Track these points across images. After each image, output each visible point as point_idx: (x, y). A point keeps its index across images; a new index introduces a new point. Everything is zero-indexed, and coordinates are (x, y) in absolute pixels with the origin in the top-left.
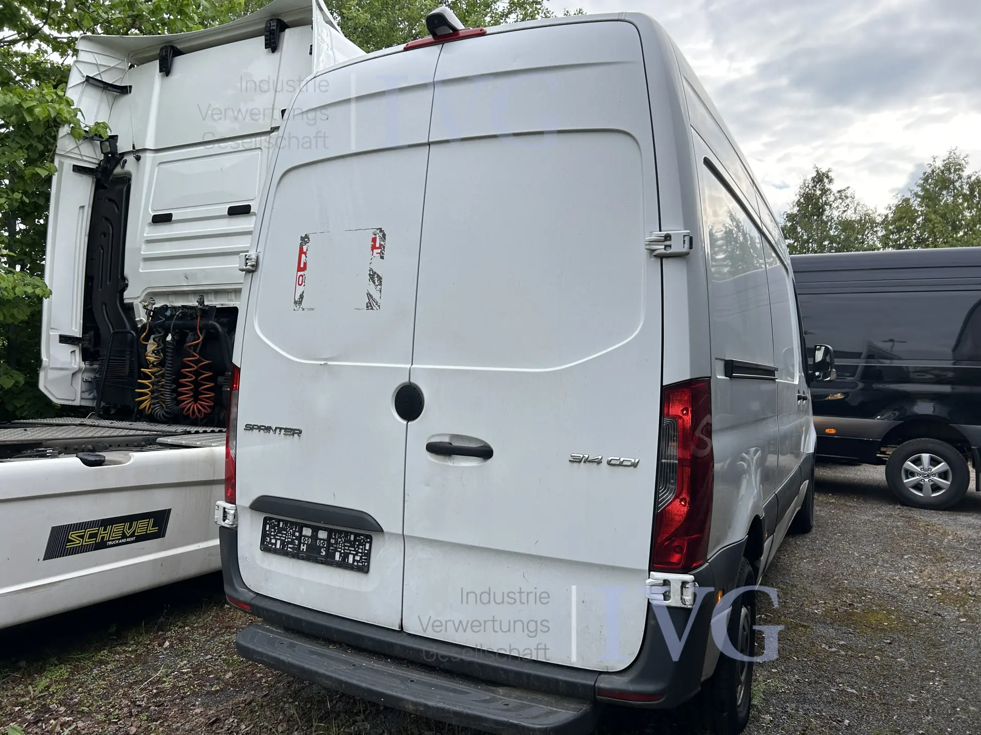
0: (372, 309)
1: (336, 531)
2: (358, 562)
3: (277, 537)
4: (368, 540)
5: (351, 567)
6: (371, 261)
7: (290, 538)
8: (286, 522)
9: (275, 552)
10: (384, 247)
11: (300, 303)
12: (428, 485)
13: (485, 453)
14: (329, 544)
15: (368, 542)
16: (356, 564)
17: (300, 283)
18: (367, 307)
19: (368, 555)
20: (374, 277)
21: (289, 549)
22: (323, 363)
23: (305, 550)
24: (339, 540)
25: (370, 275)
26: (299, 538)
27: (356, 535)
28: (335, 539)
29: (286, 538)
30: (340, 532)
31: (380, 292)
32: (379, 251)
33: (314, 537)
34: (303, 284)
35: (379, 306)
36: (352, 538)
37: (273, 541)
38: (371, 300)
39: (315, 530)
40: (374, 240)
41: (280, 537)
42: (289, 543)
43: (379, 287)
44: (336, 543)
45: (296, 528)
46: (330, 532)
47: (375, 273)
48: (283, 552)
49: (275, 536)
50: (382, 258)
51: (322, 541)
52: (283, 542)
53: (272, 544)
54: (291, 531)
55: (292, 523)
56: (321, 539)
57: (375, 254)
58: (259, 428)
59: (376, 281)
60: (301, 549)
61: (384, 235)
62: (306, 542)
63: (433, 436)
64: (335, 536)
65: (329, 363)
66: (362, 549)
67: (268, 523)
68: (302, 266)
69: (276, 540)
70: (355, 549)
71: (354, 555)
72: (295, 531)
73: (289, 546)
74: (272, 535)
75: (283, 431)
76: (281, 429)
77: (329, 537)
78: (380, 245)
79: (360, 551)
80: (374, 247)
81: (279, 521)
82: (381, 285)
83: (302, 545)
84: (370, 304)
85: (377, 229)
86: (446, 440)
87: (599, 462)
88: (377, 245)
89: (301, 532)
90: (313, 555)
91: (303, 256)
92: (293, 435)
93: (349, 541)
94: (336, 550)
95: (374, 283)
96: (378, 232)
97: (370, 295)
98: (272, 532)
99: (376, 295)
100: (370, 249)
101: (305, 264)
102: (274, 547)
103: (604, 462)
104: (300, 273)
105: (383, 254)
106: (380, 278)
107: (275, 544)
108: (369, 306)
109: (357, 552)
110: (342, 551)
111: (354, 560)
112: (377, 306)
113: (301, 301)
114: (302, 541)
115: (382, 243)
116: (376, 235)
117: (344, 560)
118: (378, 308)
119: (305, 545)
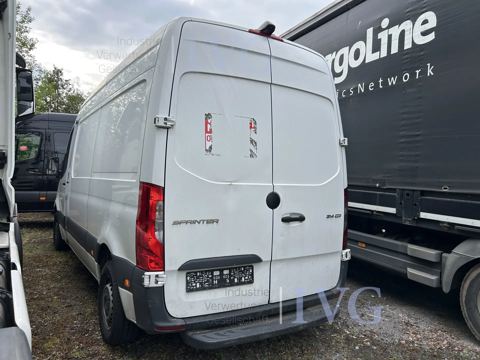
0: (253, 157)
1: (233, 268)
2: (247, 279)
3: (196, 282)
4: (251, 268)
5: (244, 283)
6: (250, 134)
7: (206, 280)
8: (202, 272)
9: (197, 290)
10: (256, 128)
11: (210, 151)
12: (282, 236)
13: (301, 219)
14: (231, 276)
15: (251, 269)
16: (246, 281)
17: (209, 140)
18: (250, 156)
19: (252, 275)
20: (252, 141)
21: (206, 286)
22: (229, 183)
23: (217, 283)
24: (236, 272)
25: (250, 140)
26: (212, 278)
27: (244, 267)
28: (233, 272)
29: (203, 281)
30: (236, 268)
31: (256, 149)
32: (254, 129)
33: (221, 274)
34: (211, 141)
35: (256, 156)
36: (243, 269)
37: (194, 285)
38: (252, 153)
39: (221, 271)
40: (251, 124)
41: (199, 281)
42: (205, 282)
43: (255, 147)
44: (234, 274)
45: (209, 273)
46: (230, 270)
47: (253, 140)
48: (202, 288)
49: (194, 282)
50: (256, 133)
51: (226, 276)
52: (201, 283)
53: (194, 286)
54: (206, 275)
55: (206, 271)
56: (225, 275)
57: (252, 131)
58: (187, 222)
59: (254, 144)
60: (214, 283)
61: (255, 122)
62: (217, 279)
63: (284, 215)
64: (233, 270)
65: (233, 183)
66: (248, 273)
67: (189, 276)
68: (209, 130)
69: (196, 283)
70: (245, 274)
71: (245, 277)
72: (209, 275)
73: (206, 284)
74: (193, 282)
75: (205, 222)
76: (204, 221)
77: (230, 272)
78: (254, 127)
79: (247, 274)
80: (251, 127)
81: (196, 273)
82: (256, 146)
83: (214, 281)
84: (252, 155)
85: (252, 119)
86: (288, 215)
87: (333, 217)
88: (253, 127)
89: (212, 274)
90: (222, 284)
91: (209, 125)
92: (213, 223)
93: (241, 271)
94: (235, 277)
95: (253, 145)
96: (252, 120)
97: (251, 150)
98: (192, 280)
99: (254, 151)
100: (250, 128)
101: (211, 130)
102: (195, 288)
103: (334, 216)
104: (207, 135)
105: (256, 131)
106: (256, 143)
107: (196, 286)
108: (251, 156)
109: (246, 275)
110: (238, 277)
111: (245, 279)
112: (255, 156)
113: (211, 150)
114: (214, 279)
115: (255, 126)
116: (251, 121)
117: (240, 281)
118: (256, 157)
119: (217, 281)
